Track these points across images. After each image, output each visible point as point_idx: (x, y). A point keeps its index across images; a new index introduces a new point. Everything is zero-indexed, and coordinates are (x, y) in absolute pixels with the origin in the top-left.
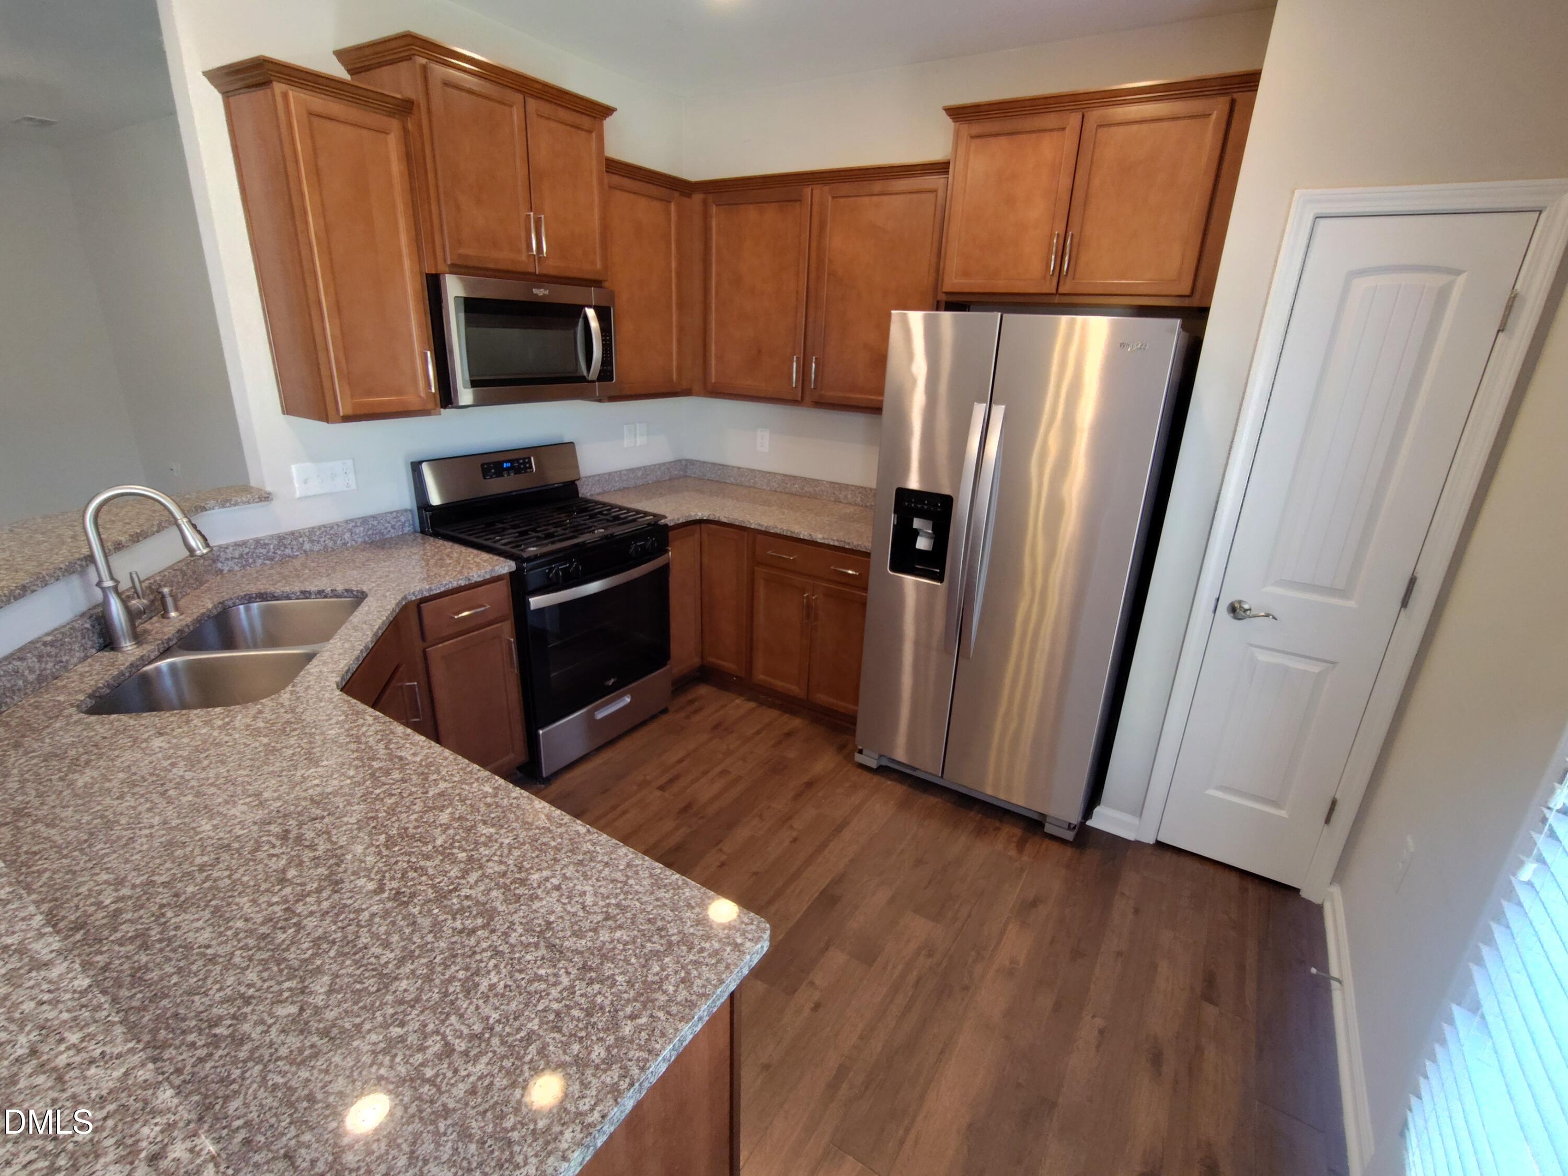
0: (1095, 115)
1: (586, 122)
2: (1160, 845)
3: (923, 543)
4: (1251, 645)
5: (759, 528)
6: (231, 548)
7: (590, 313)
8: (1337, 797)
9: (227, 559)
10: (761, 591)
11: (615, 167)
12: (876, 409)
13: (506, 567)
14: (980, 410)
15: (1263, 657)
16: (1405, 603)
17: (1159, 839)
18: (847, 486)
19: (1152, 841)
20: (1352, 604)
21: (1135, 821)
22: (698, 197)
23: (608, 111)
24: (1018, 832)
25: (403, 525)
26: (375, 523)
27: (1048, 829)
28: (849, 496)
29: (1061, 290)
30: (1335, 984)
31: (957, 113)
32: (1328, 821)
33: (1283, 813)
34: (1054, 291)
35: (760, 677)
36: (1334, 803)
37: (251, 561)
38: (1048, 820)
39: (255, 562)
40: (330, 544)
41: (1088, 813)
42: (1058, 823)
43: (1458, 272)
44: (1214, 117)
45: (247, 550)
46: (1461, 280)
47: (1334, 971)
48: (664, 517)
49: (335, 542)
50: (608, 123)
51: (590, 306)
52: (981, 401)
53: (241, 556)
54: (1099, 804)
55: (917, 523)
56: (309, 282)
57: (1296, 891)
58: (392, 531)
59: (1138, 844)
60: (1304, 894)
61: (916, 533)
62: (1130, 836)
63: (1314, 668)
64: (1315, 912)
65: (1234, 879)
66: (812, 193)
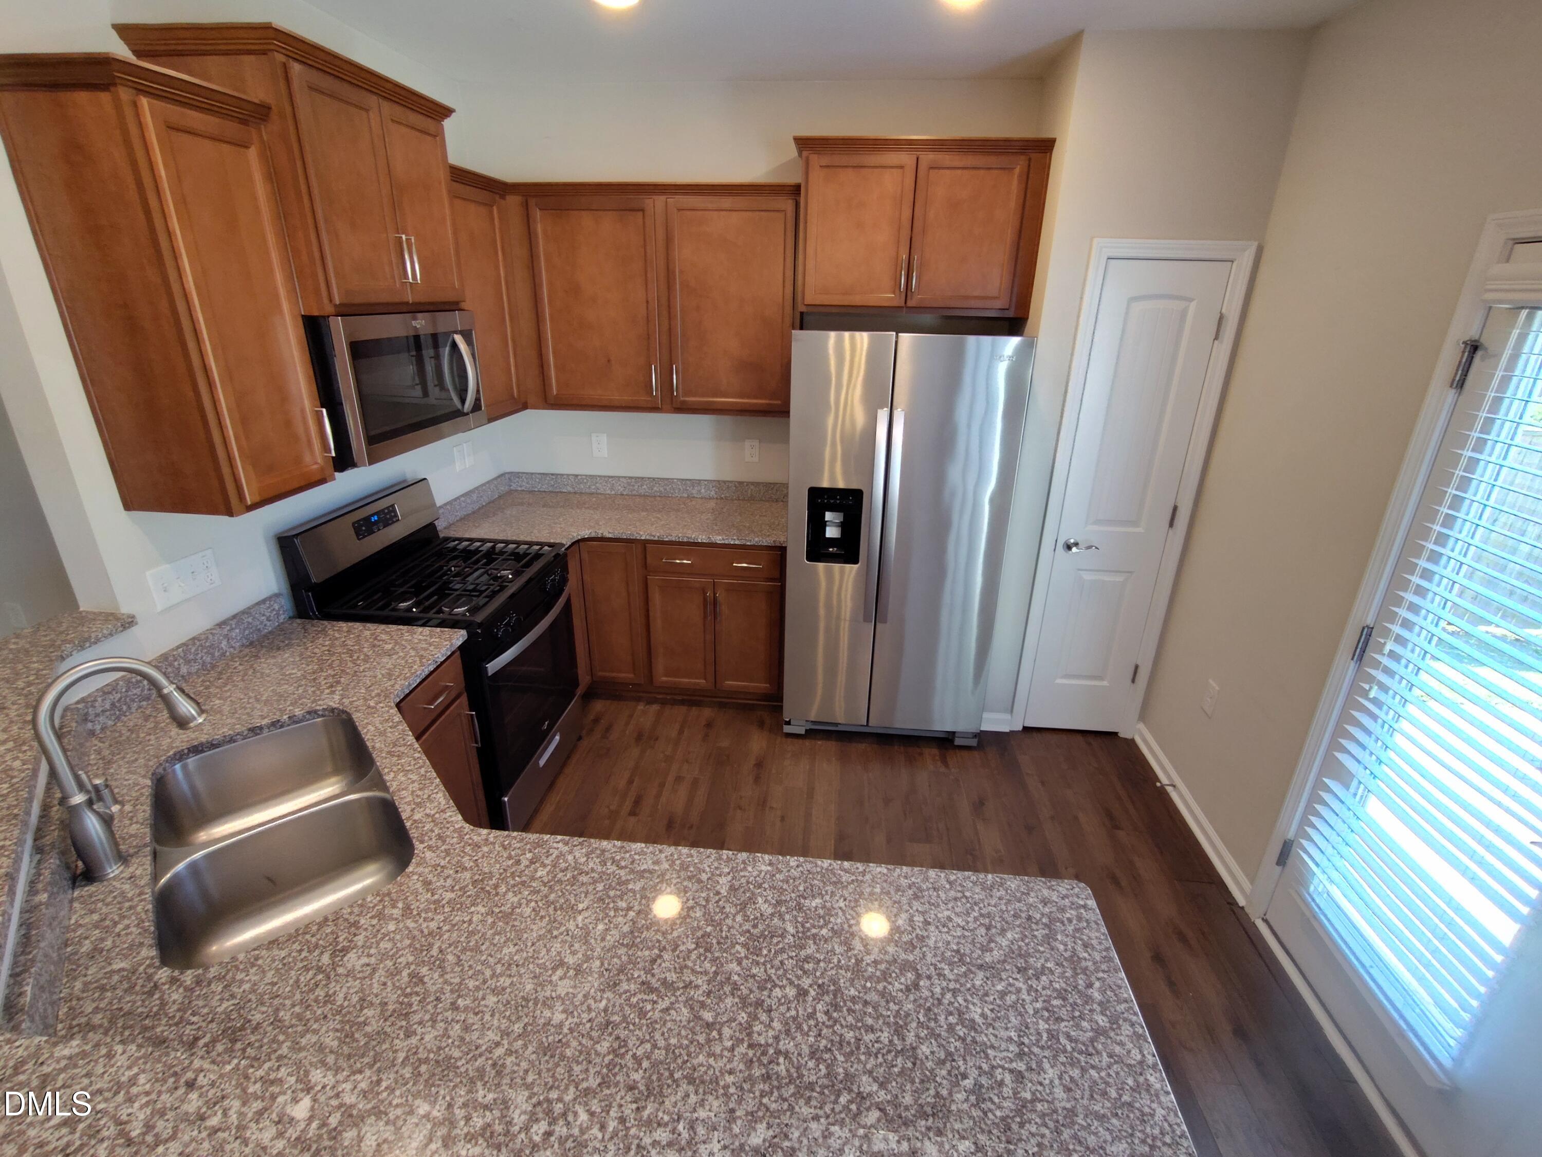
0: (927, 158)
1: (429, 124)
2: (1026, 729)
4: (1079, 570)
5: (652, 538)
6: (99, 699)
7: (458, 339)
8: (1139, 663)
9: (97, 715)
10: (656, 598)
11: (460, 176)
13: (459, 637)
14: (883, 415)
15: (1087, 576)
16: (1171, 524)
17: (1026, 725)
18: (699, 481)
19: (1020, 728)
20: (1140, 530)
21: (1007, 716)
23: (445, 112)
24: (935, 751)
25: (278, 615)
26: (250, 620)
27: (958, 742)
28: (703, 491)
29: (910, 304)
30: (1169, 789)
31: (805, 144)
32: (1133, 681)
33: (1105, 683)
34: (903, 304)
35: (662, 679)
36: (1137, 667)
37: (125, 708)
38: (956, 735)
39: (129, 708)
40: (208, 659)
42: (964, 735)
43: (1190, 300)
44: (1017, 170)
45: (119, 695)
46: (1193, 306)
47: (1164, 780)
48: (561, 545)
49: (213, 655)
50: (448, 124)
51: (456, 332)
52: (884, 406)
53: (113, 704)
55: (829, 516)
57: (1114, 734)
58: (268, 623)
59: (1012, 733)
60: (1121, 735)
61: (826, 524)
62: (1006, 729)
63: (1119, 578)
64: (1131, 743)
65: (1079, 738)
66: (659, 202)
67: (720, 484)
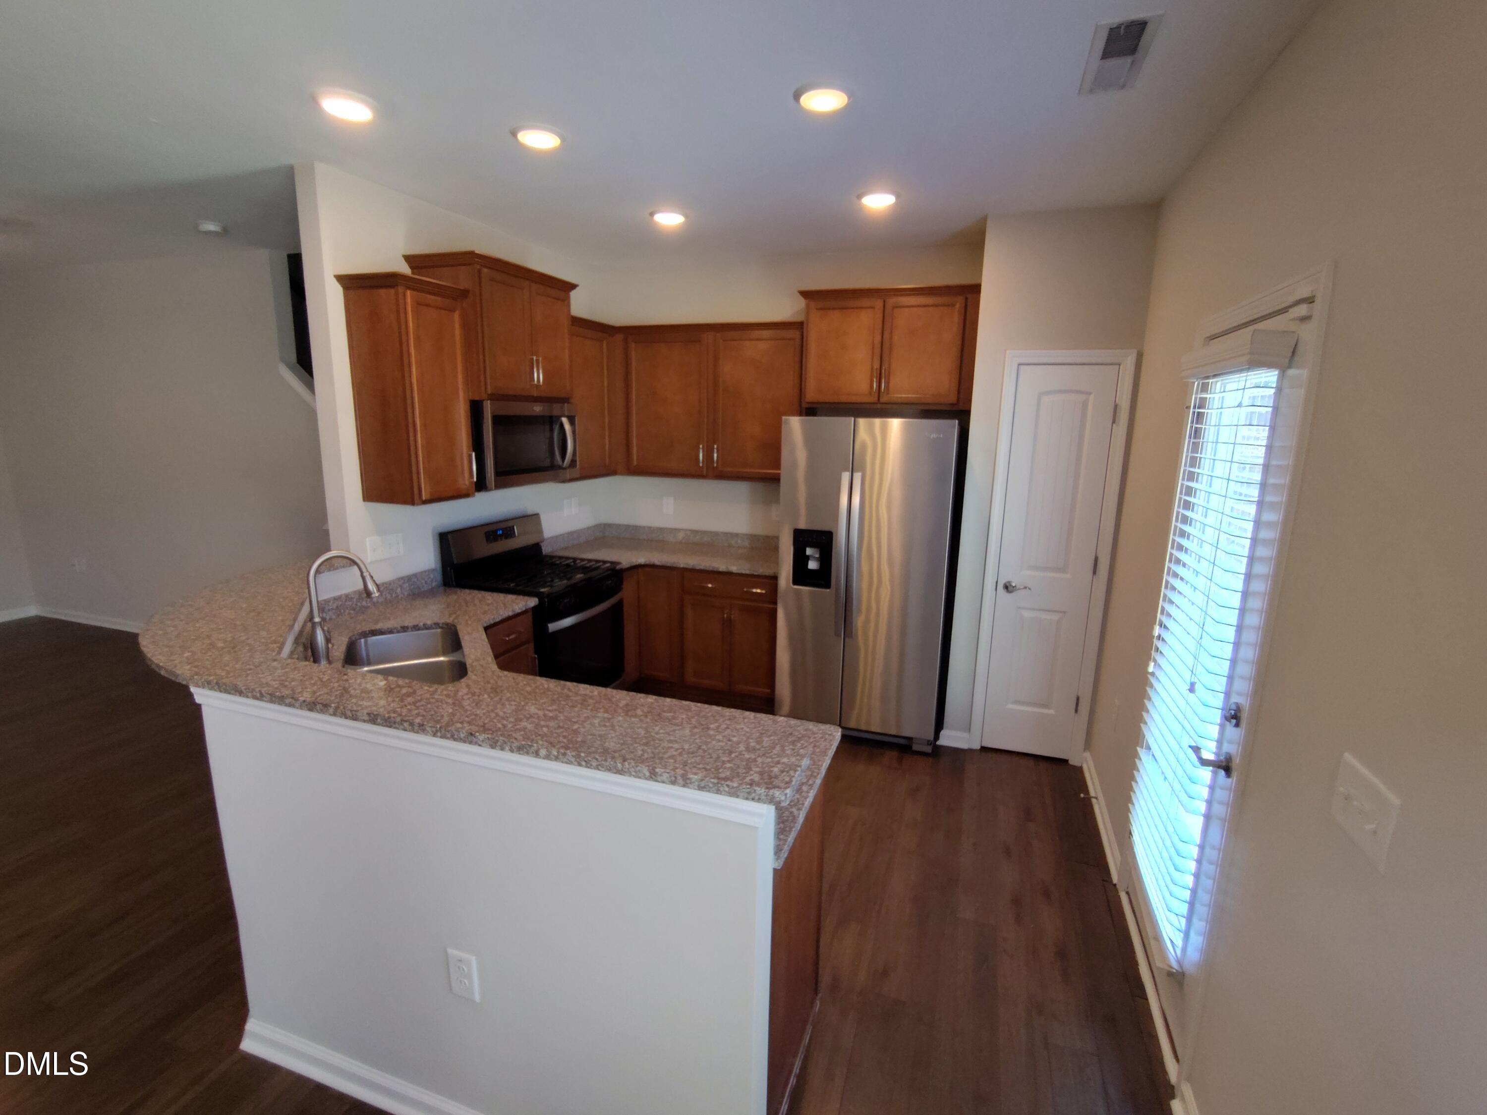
0: (892, 301)
1: (561, 295)
2: (984, 749)
3: (812, 565)
4: (1019, 608)
5: (687, 567)
6: (332, 602)
7: (565, 420)
8: (1079, 694)
9: (329, 610)
10: (690, 613)
11: (577, 322)
12: (775, 480)
13: (532, 602)
14: (846, 476)
15: (1027, 614)
16: (1095, 572)
17: (983, 745)
18: (737, 535)
19: (979, 747)
20: (1068, 576)
21: (965, 735)
22: (619, 337)
23: (573, 286)
24: (895, 754)
25: (432, 581)
26: (415, 580)
27: (915, 747)
28: (739, 541)
29: (882, 400)
30: (1094, 801)
31: (805, 294)
32: (1076, 711)
33: (1052, 712)
34: (877, 402)
35: (690, 678)
36: (1078, 699)
37: (342, 611)
38: (914, 740)
39: (344, 612)
40: (389, 597)
41: (937, 736)
42: (921, 742)
43: (1090, 393)
44: (958, 306)
45: (340, 603)
46: (1092, 397)
47: (1093, 794)
48: (619, 563)
49: (392, 596)
50: (573, 294)
51: (564, 416)
52: (846, 470)
53: (337, 607)
54: (943, 729)
55: (809, 551)
56: (410, 410)
57: (1065, 761)
58: (425, 585)
59: (970, 751)
60: (1071, 762)
61: (807, 558)
62: (964, 745)
63: (1055, 617)
64: (1079, 770)
65: (1031, 763)
66: (708, 337)
67: (752, 537)
